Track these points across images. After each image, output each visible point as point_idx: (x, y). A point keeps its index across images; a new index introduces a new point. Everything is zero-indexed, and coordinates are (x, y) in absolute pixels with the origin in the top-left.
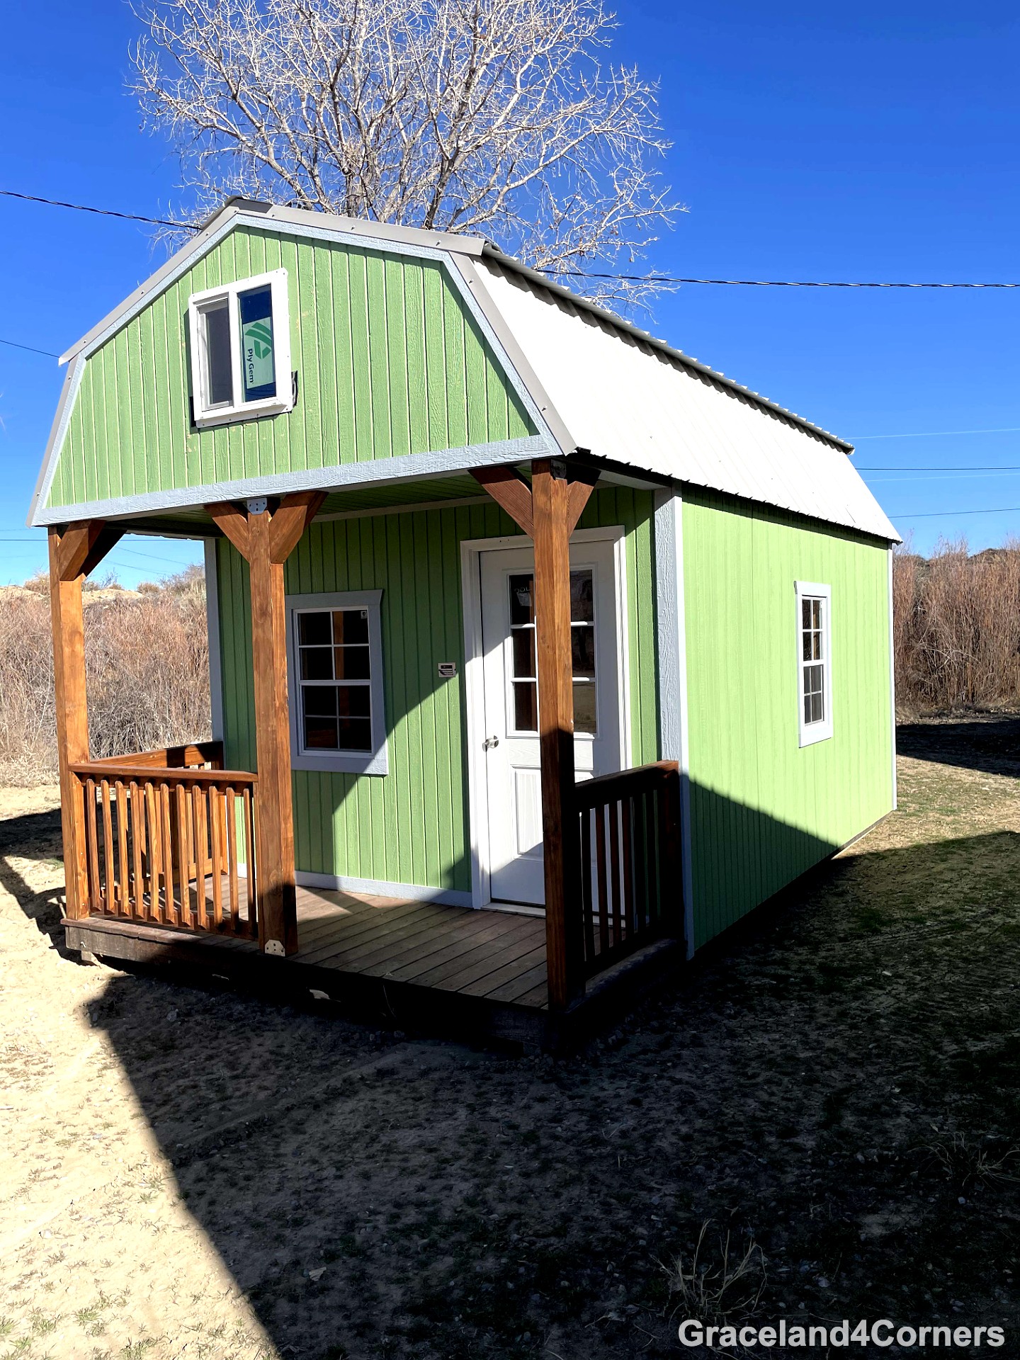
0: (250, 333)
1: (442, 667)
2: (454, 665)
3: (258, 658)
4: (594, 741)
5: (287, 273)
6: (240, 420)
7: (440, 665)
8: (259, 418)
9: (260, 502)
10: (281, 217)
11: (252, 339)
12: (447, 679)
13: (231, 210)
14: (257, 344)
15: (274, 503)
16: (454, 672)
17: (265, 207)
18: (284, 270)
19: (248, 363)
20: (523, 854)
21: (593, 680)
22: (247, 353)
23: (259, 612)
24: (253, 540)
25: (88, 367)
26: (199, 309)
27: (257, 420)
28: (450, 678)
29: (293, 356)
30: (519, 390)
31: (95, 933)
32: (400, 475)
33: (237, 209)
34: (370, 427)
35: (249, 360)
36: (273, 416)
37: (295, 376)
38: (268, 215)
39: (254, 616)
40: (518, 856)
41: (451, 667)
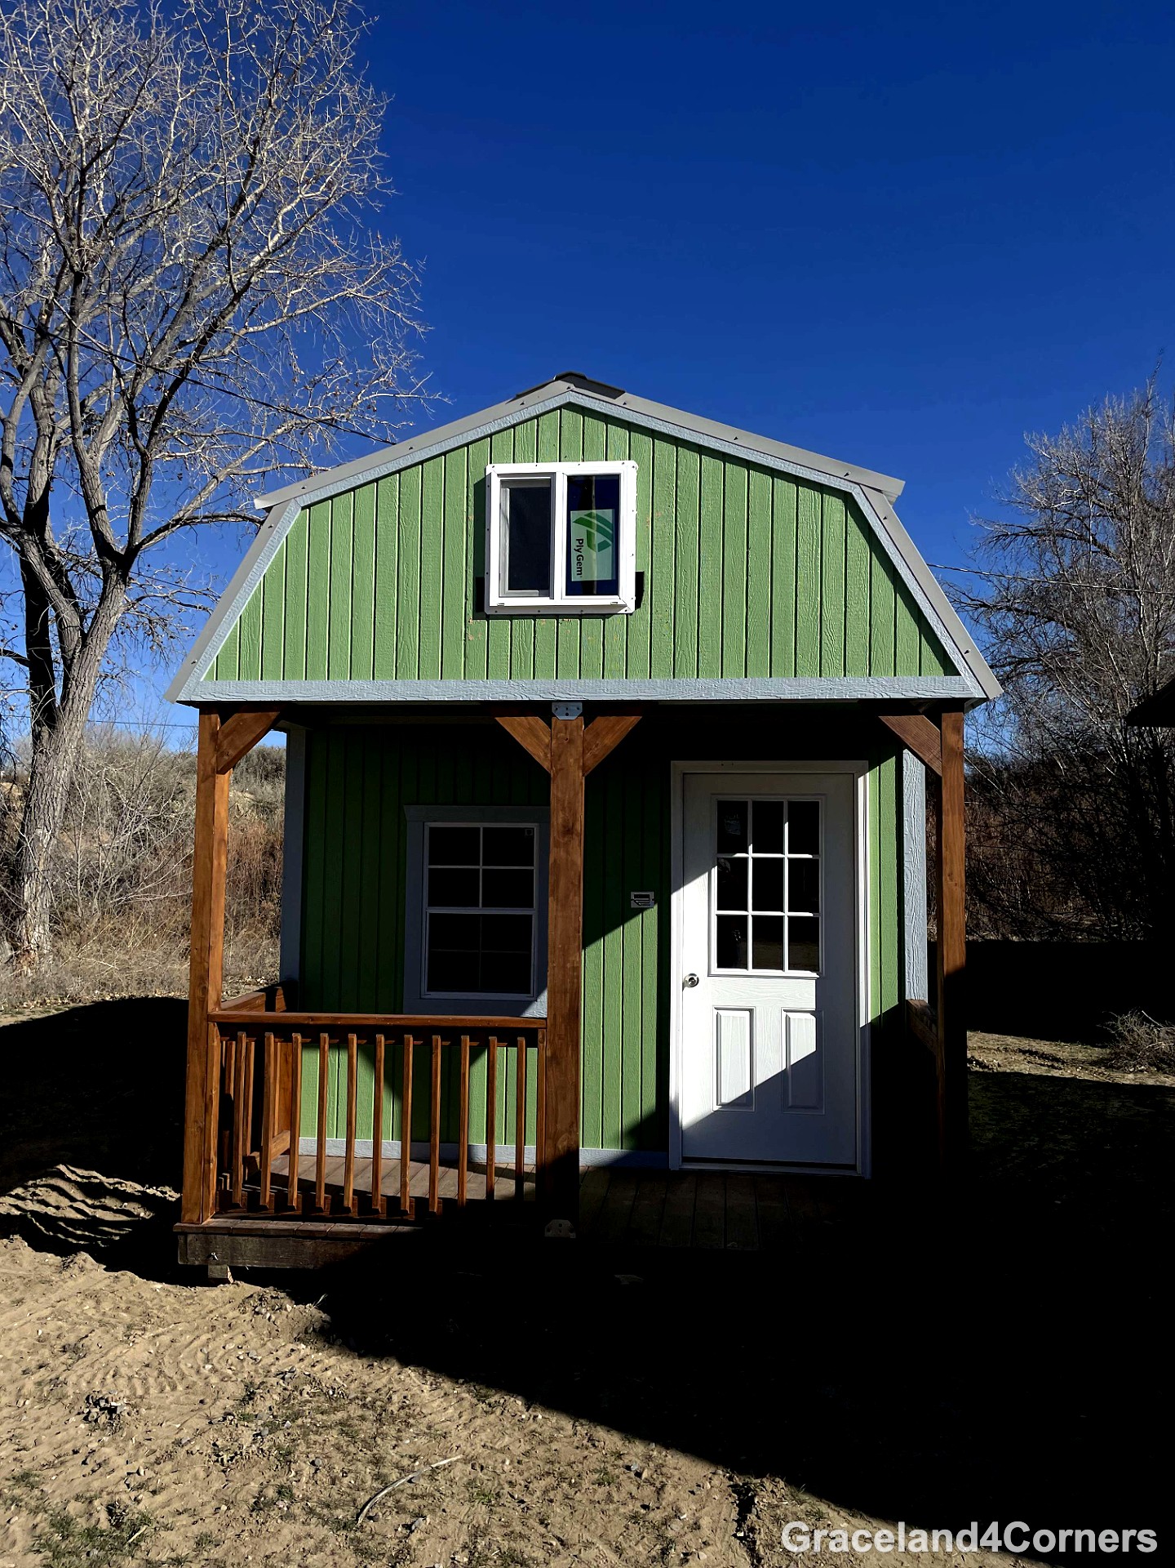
0: (579, 521)
1: (636, 896)
2: (652, 895)
3: (557, 882)
4: (817, 981)
5: (636, 465)
6: (558, 614)
7: (633, 894)
8: (582, 614)
9: (573, 707)
10: (632, 406)
11: (584, 529)
12: (641, 911)
13: (562, 385)
14: (589, 535)
15: (593, 710)
16: (652, 902)
17: (615, 393)
18: (633, 463)
19: (574, 554)
20: (724, 1105)
21: (817, 915)
22: (574, 544)
23: (561, 828)
24: (558, 747)
25: (302, 518)
26: (502, 482)
27: (580, 617)
28: (646, 909)
29: (638, 555)
30: (939, 631)
31: (240, 1239)
32: (783, 697)
33: (572, 387)
34: (742, 642)
35: (578, 551)
36: (604, 616)
37: (639, 577)
38: (619, 401)
39: (554, 834)
40: (716, 1108)
41: (648, 896)
